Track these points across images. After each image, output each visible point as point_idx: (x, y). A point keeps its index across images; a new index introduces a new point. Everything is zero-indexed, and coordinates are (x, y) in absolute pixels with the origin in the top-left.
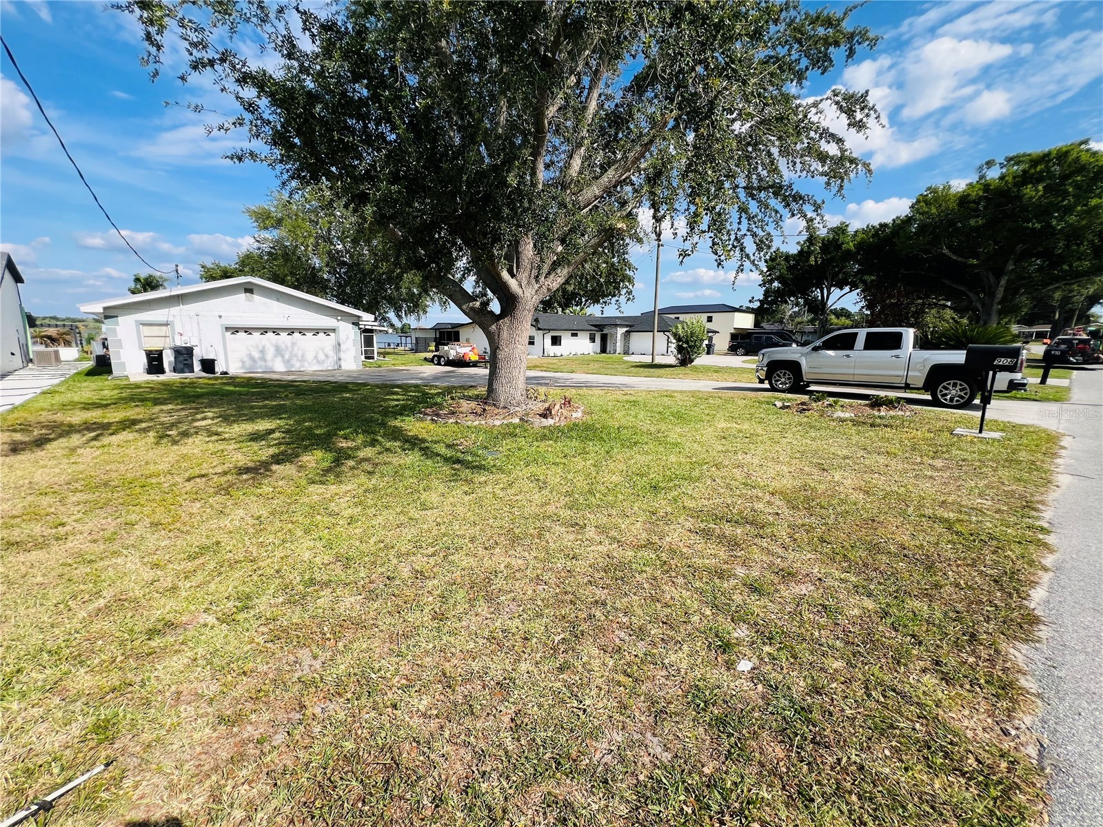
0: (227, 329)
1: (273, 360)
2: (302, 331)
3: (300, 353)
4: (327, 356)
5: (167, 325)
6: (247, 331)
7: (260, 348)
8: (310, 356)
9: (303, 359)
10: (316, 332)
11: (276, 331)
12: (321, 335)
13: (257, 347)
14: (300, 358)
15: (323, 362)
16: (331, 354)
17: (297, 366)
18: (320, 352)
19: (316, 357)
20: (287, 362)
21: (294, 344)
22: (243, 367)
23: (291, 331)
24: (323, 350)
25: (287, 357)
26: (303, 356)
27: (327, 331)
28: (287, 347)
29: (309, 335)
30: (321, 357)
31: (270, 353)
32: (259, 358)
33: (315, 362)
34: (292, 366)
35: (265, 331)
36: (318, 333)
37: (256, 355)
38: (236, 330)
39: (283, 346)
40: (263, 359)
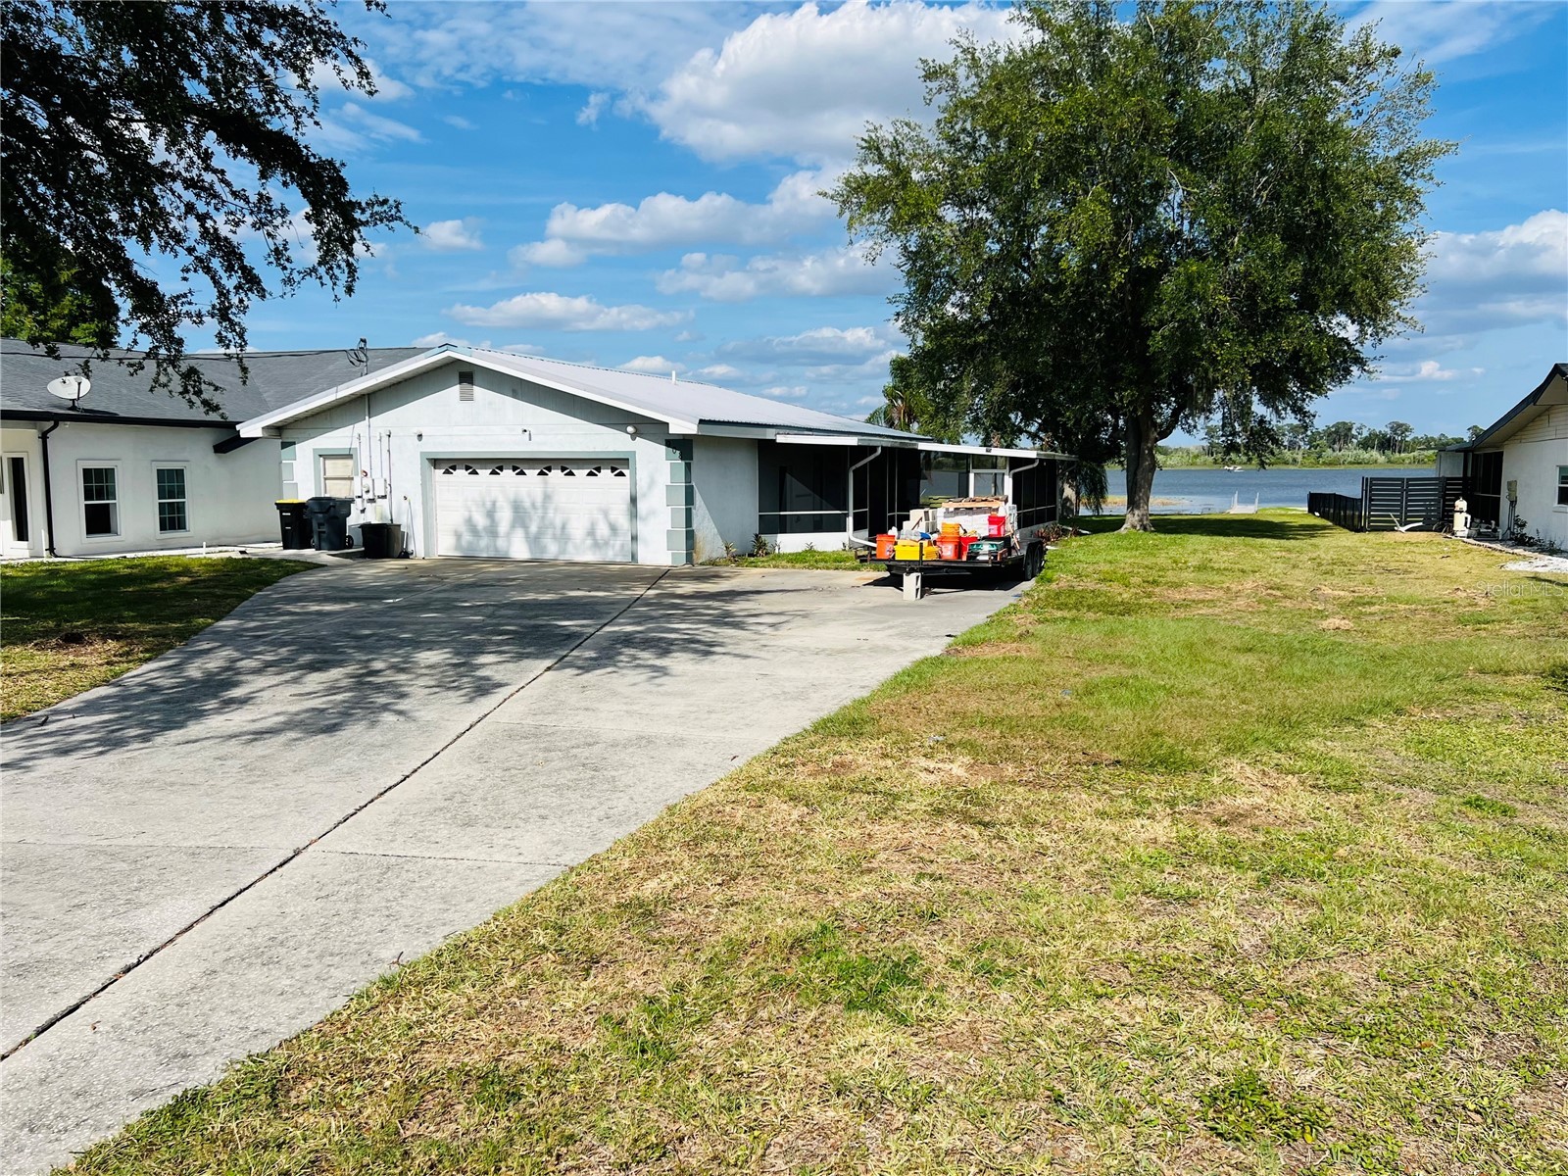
0: (436, 462)
1: (508, 535)
2: (567, 465)
3: (558, 523)
4: (614, 529)
5: (349, 456)
6: (471, 465)
7: (489, 505)
8: (578, 530)
9: (563, 536)
10: (595, 465)
11: (518, 465)
12: (606, 473)
13: (484, 504)
14: (558, 532)
15: (606, 543)
16: (623, 522)
17: (551, 550)
18: (601, 517)
19: (591, 533)
20: (534, 541)
21: (547, 497)
22: (458, 547)
23: (545, 465)
24: (606, 513)
25: (533, 528)
26: (563, 528)
27: (618, 465)
28: (534, 506)
29: (581, 473)
30: (603, 530)
31: (505, 517)
32: (485, 528)
33: (589, 542)
34: (543, 549)
35: (498, 465)
36: (598, 469)
37: (481, 521)
38: (449, 464)
39: (527, 504)
40: (493, 532)
